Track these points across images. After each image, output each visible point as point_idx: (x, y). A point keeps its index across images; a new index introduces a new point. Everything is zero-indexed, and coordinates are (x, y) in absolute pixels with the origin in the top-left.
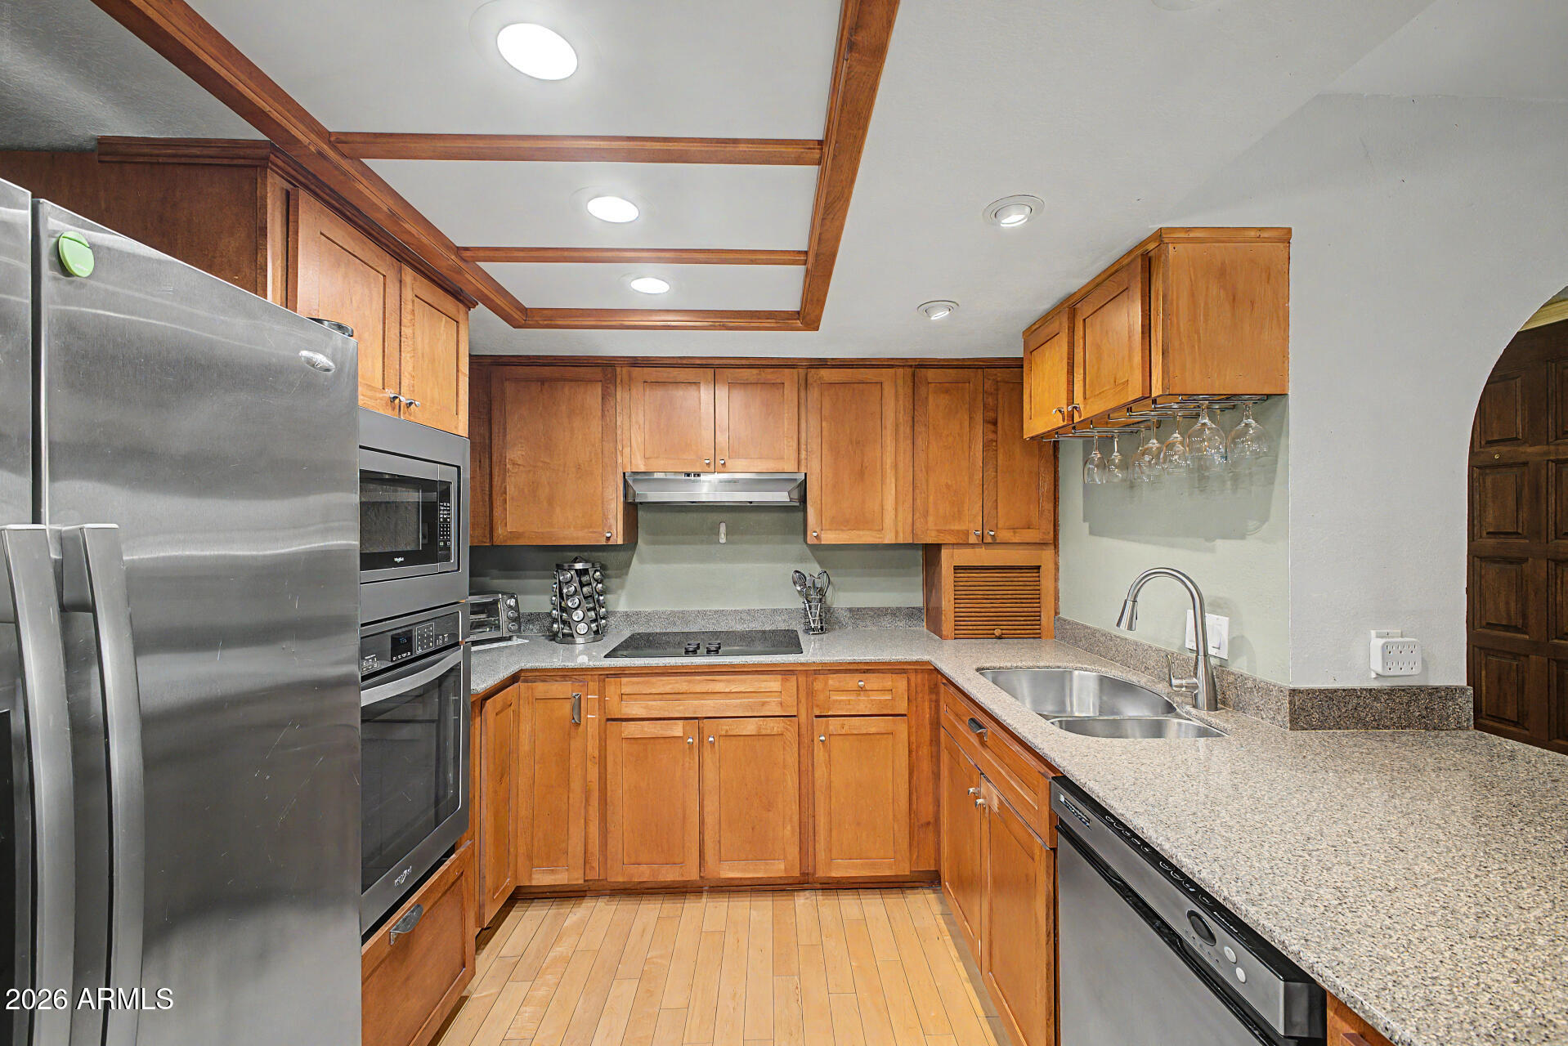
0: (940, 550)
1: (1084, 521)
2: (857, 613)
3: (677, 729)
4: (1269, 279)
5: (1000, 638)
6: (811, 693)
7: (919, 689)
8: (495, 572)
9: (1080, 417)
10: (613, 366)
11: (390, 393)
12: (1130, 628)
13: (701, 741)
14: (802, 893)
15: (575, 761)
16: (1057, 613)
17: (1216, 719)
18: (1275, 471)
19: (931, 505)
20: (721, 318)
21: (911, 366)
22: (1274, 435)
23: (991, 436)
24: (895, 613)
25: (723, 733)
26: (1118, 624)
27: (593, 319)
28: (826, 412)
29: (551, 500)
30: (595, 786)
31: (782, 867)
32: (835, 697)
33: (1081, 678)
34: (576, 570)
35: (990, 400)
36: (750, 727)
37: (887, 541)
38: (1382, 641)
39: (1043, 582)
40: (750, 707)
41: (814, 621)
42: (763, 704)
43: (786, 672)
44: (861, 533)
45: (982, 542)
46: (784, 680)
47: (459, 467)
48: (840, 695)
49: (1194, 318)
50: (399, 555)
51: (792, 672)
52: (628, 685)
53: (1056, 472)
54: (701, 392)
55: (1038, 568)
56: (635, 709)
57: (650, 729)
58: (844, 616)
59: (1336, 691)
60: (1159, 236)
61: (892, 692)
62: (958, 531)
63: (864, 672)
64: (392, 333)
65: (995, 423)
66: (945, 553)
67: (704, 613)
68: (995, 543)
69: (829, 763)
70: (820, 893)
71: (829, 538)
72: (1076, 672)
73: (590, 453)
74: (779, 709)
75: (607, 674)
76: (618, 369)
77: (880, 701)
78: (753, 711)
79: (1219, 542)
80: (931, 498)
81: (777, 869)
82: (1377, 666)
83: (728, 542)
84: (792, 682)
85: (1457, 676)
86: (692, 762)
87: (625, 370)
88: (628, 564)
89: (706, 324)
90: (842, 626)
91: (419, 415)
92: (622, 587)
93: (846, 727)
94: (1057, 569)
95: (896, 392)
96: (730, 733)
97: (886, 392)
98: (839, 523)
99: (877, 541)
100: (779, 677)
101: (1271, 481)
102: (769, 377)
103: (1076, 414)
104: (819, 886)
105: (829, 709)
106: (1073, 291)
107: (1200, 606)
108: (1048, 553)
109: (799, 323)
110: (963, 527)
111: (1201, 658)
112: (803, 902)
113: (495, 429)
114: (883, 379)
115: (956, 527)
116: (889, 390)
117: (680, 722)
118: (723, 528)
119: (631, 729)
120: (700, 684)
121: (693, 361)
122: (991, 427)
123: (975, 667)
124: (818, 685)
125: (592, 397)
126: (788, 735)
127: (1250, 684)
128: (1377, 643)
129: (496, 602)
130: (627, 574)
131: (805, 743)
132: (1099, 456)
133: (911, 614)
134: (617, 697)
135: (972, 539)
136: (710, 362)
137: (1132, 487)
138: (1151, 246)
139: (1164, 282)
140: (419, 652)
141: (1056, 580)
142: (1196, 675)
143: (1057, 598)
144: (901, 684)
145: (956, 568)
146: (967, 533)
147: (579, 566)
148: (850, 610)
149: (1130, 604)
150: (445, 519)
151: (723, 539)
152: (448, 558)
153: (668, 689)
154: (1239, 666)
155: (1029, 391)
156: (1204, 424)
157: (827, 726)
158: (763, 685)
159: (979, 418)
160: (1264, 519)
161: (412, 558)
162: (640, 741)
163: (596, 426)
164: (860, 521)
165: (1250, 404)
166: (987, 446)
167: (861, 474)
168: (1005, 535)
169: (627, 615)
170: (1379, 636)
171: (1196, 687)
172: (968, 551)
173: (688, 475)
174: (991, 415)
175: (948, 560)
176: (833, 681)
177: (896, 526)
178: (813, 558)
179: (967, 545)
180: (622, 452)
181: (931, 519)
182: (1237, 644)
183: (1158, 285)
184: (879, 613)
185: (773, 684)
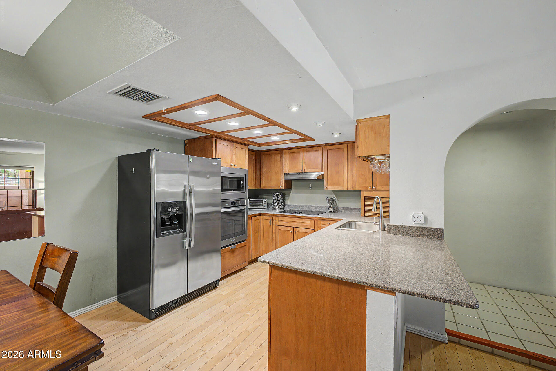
0: (360, 192)
3: (289, 229)
4: (384, 127)
8: (264, 194)
11: (231, 164)
13: (293, 232)
15: (270, 233)
21: (351, 143)
25: (298, 231)
28: (329, 157)
29: (271, 180)
30: (274, 239)
34: (276, 194)
36: (304, 230)
37: (344, 189)
39: (390, 201)
42: (307, 225)
45: (372, 190)
46: (311, 221)
47: (245, 175)
48: (324, 225)
49: (365, 139)
50: (233, 189)
52: (280, 218)
54: (300, 154)
56: (281, 223)
57: (284, 228)
59: (400, 226)
64: (232, 155)
66: (362, 192)
68: (376, 190)
73: (278, 169)
74: (310, 227)
75: (276, 216)
78: (304, 227)
82: (412, 221)
84: (313, 221)
86: (292, 236)
87: (285, 150)
88: (290, 194)
90: (341, 212)
91: (237, 167)
92: (289, 199)
98: (332, 184)
100: (310, 220)
102: (315, 149)
108: (386, 193)
109: (309, 140)
110: (367, 186)
113: (261, 164)
114: (344, 147)
115: (364, 186)
116: (345, 150)
117: (290, 227)
118: (311, 185)
119: (280, 228)
120: (294, 220)
124: (319, 223)
125: (278, 157)
128: (412, 215)
129: (262, 200)
130: (290, 196)
134: (278, 220)
135: (369, 189)
136: (302, 147)
140: (236, 205)
145: (365, 197)
147: (277, 193)
148: (344, 208)
150: (242, 184)
151: (311, 189)
152: (243, 190)
153: (287, 220)
158: (308, 221)
161: (235, 190)
162: (281, 230)
163: (279, 163)
164: (338, 184)
167: (338, 172)
168: (378, 188)
169: (289, 205)
172: (368, 192)
175: (363, 194)
176: (322, 222)
177: (348, 185)
178: (333, 193)
180: (284, 169)
181: (357, 183)
184: (352, 209)
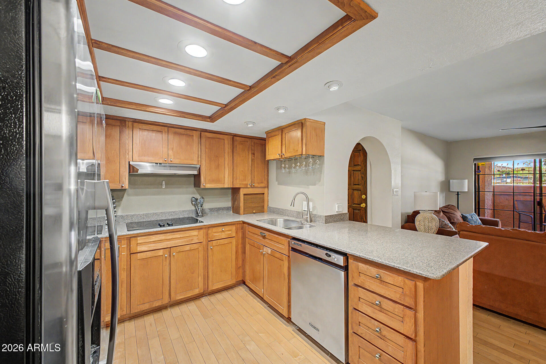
0: (239, 190)
1: (276, 181)
2: (211, 210)
3: (161, 253)
4: (322, 132)
5: (254, 213)
6: (207, 234)
7: (238, 229)
9: (284, 156)
10: (125, 121)
12: (294, 206)
13: (170, 256)
14: (202, 298)
16: (268, 206)
17: (312, 224)
18: (322, 172)
19: (238, 176)
20: (184, 114)
21: (232, 135)
22: (322, 164)
23: (253, 158)
24: (223, 209)
25: (178, 251)
26: (291, 206)
27: (134, 106)
28: (207, 147)
31: (198, 290)
32: (215, 234)
33: (280, 220)
35: (253, 148)
36: (187, 248)
37: (225, 187)
38: (337, 205)
39: (265, 197)
40: (188, 241)
41: (200, 213)
42: (192, 240)
43: (200, 228)
44: (218, 184)
45: (251, 187)
46: (199, 231)
48: (216, 234)
49: (310, 138)
51: (201, 229)
52: (140, 240)
53: (268, 169)
54: (163, 135)
55: (264, 194)
56: (140, 249)
57: (149, 254)
58: (207, 211)
59: (331, 215)
60: (305, 119)
61: (232, 231)
62: (245, 184)
63: (223, 226)
65: (254, 154)
66: (241, 190)
67: (156, 214)
68: (254, 187)
69: (213, 255)
70: (208, 296)
71: (208, 186)
72: (278, 219)
73: (114, 153)
74: (197, 240)
75: (131, 237)
76: (127, 123)
77: (228, 234)
79: (310, 186)
80: (238, 175)
81: (196, 292)
82: (337, 210)
83: (166, 188)
84: (202, 231)
85: (346, 211)
86: (166, 263)
87: (130, 123)
88: (123, 197)
89: (178, 115)
93: (218, 243)
94: (268, 194)
95: (228, 142)
96: (180, 251)
97: (225, 142)
98: (212, 181)
99: (223, 187)
100: (197, 230)
101: (321, 174)
102: (188, 133)
103: (283, 156)
104: (207, 294)
105: (213, 238)
106: (282, 125)
107: (308, 200)
108: (266, 189)
109: (209, 120)
110: (247, 183)
111: (308, 211)
112: (204, 300)
114: (225, 138)
115: (244, 183)
116: (226, 142)
117: (162, 250)
118: (164, 183)
119: (141, 255)
121: (159, 124)
122: (253, 155)
123: (256, 220)
124: (210, 232)
125: (115, 131)
126: (200, 248)
127: (317, 216)
128: (337, 206)
131: (206, 250)
132: (294, 165)
133: (228, 209)
134: (136, 244)
135: (249, 186)
136: (167, 125)
137: (290, 173)
138: (303, 121)
139: (306, 129)
141: (268, 197)
142: (307, 215)
143: (268, 201)
144: (234, 228)
145: (244, 194)
146: (247, 184)
148: (210, 209)
149: (293, 201)
151: (164, 187)
153: (157, 239)
154: (314, 213)
155: (268, 148)
156: (311, 161)
157: (212, 243)
159: (250, 153)
160: (320, 181)
162: (145, 259)
163: (117, 144)
164: (218, 181)
165: (317, 157)
166: (252, 160)
167: (218, 167)
168: (256, 185)
170: (337, 204)
171: (307, 218)
172: (247, 189)
173: (157, 164)
174: (253, 152)
175: (242, 192)
176: (214, 230)
177: (228, 182)
179: (247, 188)
180: (128, 154)
181: (238, 180)
182: (314, 208)
183: (304, 130)
184: (218, 209)
185: (195, 233)
